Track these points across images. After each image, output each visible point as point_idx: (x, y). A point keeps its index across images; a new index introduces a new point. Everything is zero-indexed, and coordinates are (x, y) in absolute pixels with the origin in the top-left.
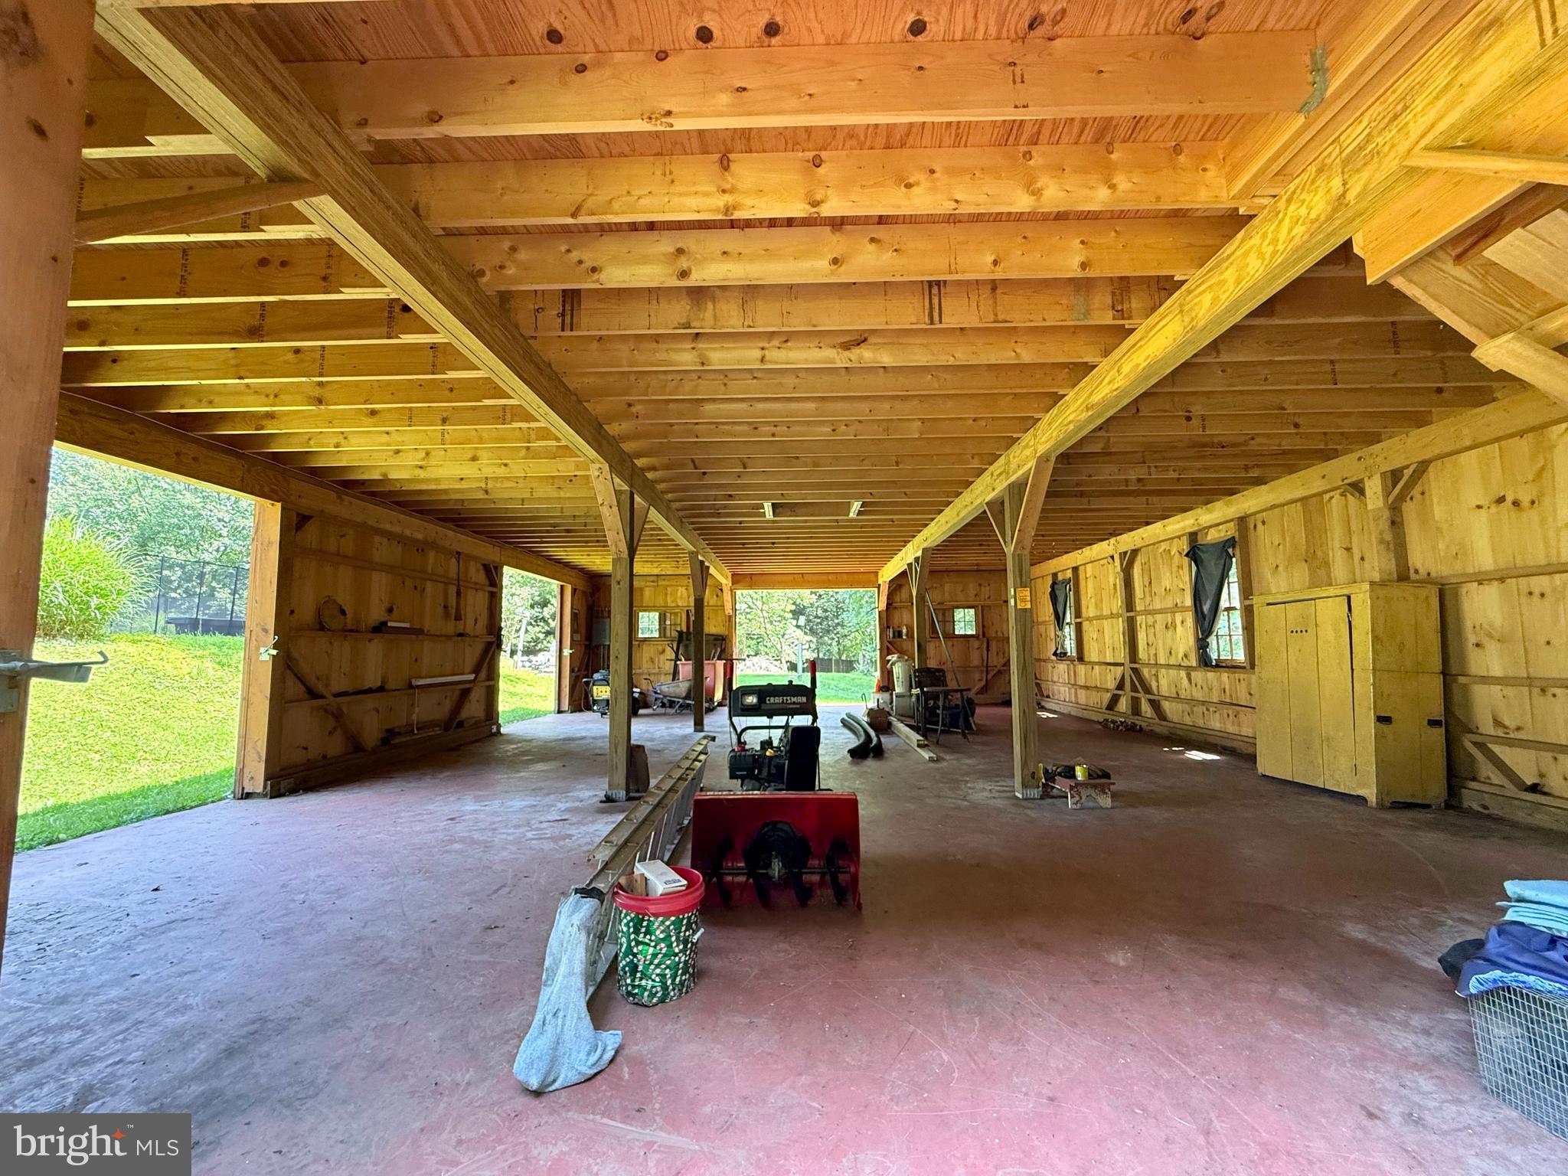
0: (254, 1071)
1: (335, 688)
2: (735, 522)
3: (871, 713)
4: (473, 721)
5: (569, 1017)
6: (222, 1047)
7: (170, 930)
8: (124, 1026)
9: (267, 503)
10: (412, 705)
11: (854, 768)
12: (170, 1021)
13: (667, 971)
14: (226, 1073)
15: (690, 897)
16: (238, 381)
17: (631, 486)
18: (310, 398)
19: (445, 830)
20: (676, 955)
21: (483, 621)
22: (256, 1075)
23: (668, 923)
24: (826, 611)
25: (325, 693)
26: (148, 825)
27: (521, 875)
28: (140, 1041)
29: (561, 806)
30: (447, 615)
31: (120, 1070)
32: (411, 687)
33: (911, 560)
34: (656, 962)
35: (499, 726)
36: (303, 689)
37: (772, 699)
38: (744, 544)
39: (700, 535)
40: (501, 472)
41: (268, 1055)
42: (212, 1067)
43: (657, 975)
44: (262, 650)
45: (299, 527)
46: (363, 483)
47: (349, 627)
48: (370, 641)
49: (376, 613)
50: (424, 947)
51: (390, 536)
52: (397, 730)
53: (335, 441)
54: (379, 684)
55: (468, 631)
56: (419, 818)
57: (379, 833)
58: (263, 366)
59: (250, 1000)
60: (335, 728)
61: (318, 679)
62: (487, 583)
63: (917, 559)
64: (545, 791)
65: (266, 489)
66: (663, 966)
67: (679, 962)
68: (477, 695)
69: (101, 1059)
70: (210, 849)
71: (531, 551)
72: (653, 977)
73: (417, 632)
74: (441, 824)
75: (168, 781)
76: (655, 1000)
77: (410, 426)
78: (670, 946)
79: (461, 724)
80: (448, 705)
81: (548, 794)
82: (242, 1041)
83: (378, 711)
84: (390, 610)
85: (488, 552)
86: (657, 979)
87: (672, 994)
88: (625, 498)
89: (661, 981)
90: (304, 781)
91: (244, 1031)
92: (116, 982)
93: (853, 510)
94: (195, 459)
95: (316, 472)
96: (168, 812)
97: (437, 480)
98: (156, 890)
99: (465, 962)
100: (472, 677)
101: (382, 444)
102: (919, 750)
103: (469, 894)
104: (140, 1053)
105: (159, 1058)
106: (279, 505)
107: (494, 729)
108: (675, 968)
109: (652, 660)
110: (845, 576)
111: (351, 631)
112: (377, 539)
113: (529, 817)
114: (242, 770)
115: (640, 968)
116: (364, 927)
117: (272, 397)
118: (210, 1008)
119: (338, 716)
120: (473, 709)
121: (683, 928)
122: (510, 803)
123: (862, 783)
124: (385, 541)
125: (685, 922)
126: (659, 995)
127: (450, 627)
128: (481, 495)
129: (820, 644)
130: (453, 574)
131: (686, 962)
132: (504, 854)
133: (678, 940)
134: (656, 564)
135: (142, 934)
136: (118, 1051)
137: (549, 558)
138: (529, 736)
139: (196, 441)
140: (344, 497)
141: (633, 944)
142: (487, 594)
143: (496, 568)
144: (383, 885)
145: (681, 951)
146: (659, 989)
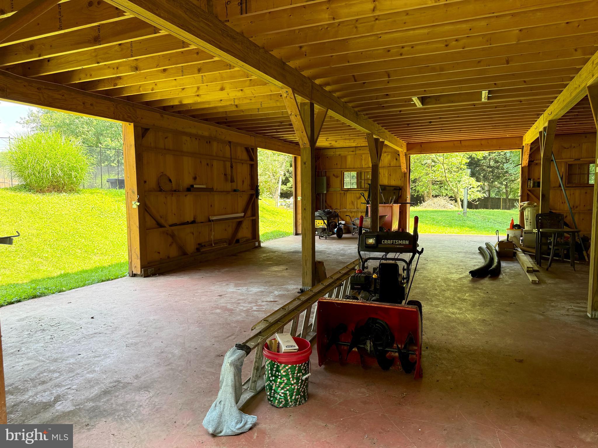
0: (111, 402)
1: (171, 222)
2: (396, 111)
3: (501, 244)
4: (245, 239)
5: (226, 405)
6: (103, 390)
7: (94, 337)
8: (72, 375)
9: (127, 123)
10: (211, 230)
11: (470, 285)
12: (88, 375)
13: (288, 392)
14: (102, 401)
15: (300, 356)
16: (97, 65)
17: (311, 99)
18: (132, 67)
19: (216, 301)
20: (292, 385)
21: (247, 182)
22: (112, 404)
23: (287, 368)
24: (497, 162)
25: (166, 225)
26: (94, 287)
27: (243, 330)
28: (77, 381)
29: (276, 293)
30: (226, 180)
31: (70, 391)
32: (210, 221)
33: (541, 129)
34: (282, 386)
35: (259, 242)
36: (154, 222)
37: (386, 241)
38: (408, 124)
39: (374, 121)
40: (240, 94)
41: (118, 396)
42: (97, 398)
43: (282, 393)
44: (133, 203)
45: (143, 136)
46: (172, 106)
47: (174, 188)
48: (186, 196)
49: (187, 181)
50: (188, 360)
51: (190, 135)
52: (203, 244)
53: (151, 87)
54: (192, 219)
55: (239, 188)
56: (205, 294)
57: (185, 300)
58: (107, 55)
59: (116, 372)
60: (172, 243)
61: (161, 217)
62: (248, 159)
63: (545, 128)
64: (271, 284)
65: (126, 116)
66: (285, 389)
67: (294, 389)
68: (246, 225)
69: (64, 386)
70: (115, 301)
71: (273, 137)
72: (280, 394)
73: (210, 190)
74: (214, 298)
75: (106, 265)
76: (281, 405)
77: (182, 76)
78: (288, 379)
79: (238, 241)
80: (230, 231)
81: (273, 285)
82: (110, 389)
83: (193, 234)
84: (195, 178)
85: (248, 140)
86: (282, 395)
87: (290, 404)
88: (307, 108)
89: (284, 397)
90: (159, 269)
91: (111, 385)
92: (73, 356)
93: (483, 96)
94: (92, 105)
95: (149, 104)
96: (103, 281)
97: (209, 102)
98: (92, 318)
99: (203, 371)
100: (243, 214)
101: (173, 87)
102: (527, 274)
103: (215, 337)
104: (76, 386)
105: (82, 390)
106: (132, 124)
107: (257, 244)
108: (292, 391)
109: (353, 203)
110: (495, 141)
111: (175, 191)
112: (184, 138)
113: (258, 298)
114: (131, 263)
115: (274, 388)
116: (166, 347)
117: (116, 69)
118: (102, 373)
119: (173, 236)
120: (245, 232)
121: (296, 372)
122: (251, 289)
123: (470, 296)
124: (188, 139)
125: (297, 368)
126: (283, 403)
127: (229, 186)
128: (234, 109)
129: (491, 186)
130: (228, 155)
131: (298, 389)
132: (239, 317)
133: (293, 377)
134: (352, 141)
135: (85, 337)
136: (70, 384)
137: (285, 141)
138: (276, 249)
139: (91, 95)
140: (164, 115)
141: (270, 375)
142: (249, 166)
143: (252, 149)
144: (179, 327)
145: (295, 383)
146: (283, 400)
